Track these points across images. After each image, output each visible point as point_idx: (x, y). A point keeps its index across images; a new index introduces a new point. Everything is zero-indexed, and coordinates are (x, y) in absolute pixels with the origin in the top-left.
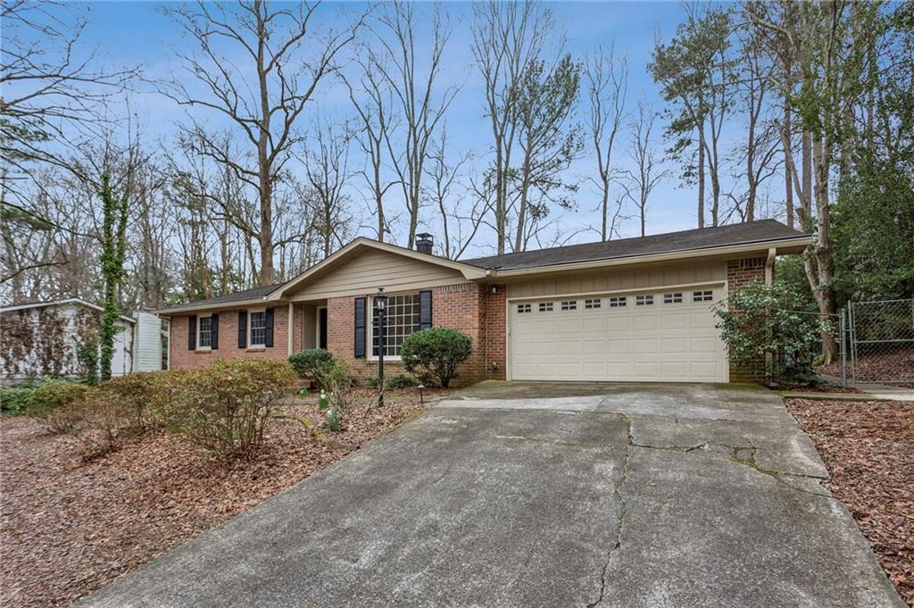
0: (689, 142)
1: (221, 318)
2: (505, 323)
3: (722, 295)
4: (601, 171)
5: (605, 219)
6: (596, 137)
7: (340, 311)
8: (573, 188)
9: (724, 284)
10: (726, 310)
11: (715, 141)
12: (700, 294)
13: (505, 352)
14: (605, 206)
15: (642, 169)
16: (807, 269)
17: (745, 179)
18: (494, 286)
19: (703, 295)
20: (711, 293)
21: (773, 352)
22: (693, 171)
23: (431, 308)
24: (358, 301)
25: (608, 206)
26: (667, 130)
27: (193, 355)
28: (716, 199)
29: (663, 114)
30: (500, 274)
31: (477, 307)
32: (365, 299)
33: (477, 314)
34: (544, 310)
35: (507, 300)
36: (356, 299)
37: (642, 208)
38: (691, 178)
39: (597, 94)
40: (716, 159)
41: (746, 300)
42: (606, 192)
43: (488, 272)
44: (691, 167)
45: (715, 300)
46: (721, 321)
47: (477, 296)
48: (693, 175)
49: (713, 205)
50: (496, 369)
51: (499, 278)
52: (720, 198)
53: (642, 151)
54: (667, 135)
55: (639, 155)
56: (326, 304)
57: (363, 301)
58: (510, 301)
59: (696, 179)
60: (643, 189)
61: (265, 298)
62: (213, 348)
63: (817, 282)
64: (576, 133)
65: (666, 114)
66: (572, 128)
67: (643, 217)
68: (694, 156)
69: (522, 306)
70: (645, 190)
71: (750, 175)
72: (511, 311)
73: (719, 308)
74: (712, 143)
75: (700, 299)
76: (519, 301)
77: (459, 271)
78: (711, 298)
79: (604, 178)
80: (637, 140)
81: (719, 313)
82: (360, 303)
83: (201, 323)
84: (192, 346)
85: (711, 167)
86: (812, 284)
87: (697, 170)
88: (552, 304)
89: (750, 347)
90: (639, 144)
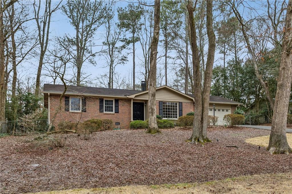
1: (87, 100)
9: (230, 109)
19: (227, 111)
23: (182, 107)
27: (68, 114)
32: (162, 102)
33: (193, 109)
36: (159, 102)
47: (193, 105)
61: (128, 97)
62: (82, 112)
77: (192, 99)
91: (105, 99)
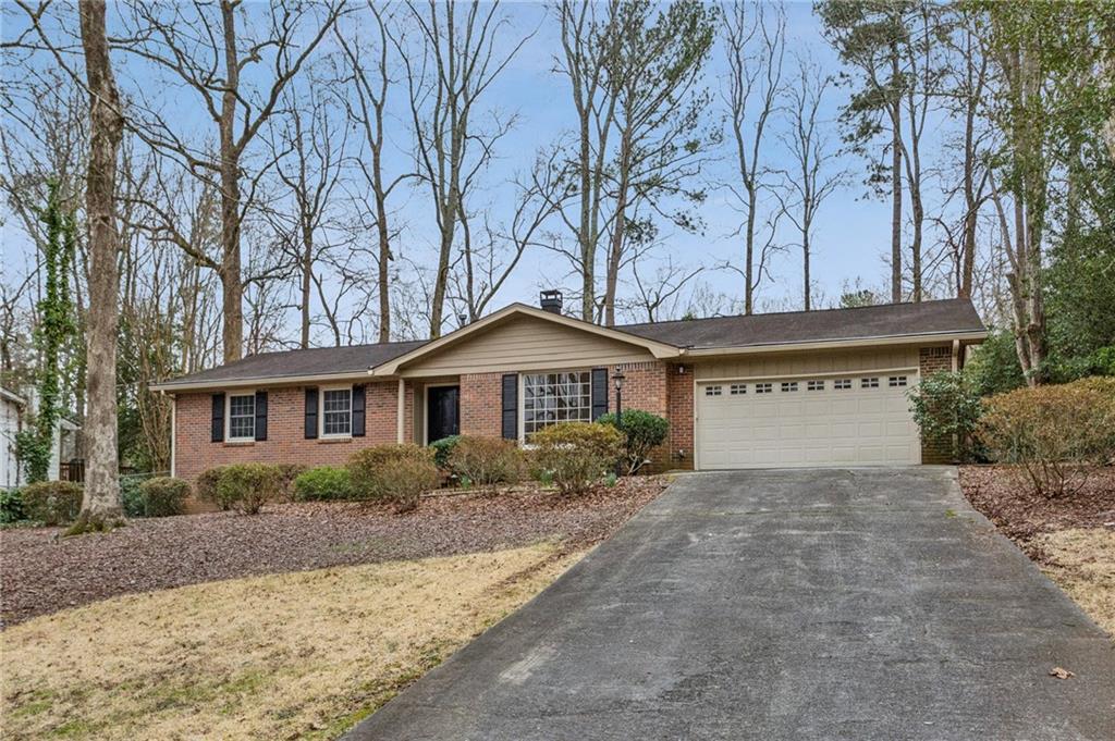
0: (878, 129)
1: (270, 398)
2: (692, 407)
3: (914, 381)
4: (744, 172)
5: (750, 251)
6: (736, 118)
7: (479, 390)
8: (698, 197)
9: (916, 370)
10: (918, 395)
11: (916, 140)
12: (895, 379)
13: (692, 438)
14: (750, 231)
15: (805, 168)
16: (1019, 350)
17: (960, 197)
18: (681, 365)
19: (898, 381)
20: (905, 378)
21: (957, 432)
22: (885, 174)
23: (607, 388)
24: (506, 379)
25: (754, 232)
26: (843, 112)
27: (222, 450)
28: (918, 229)
29: (838, 79)
30: (692, 353)
31: (664, 389)
32: (515, 376)
33: (664, 396)
34: (736, 392)
35: (695, 381)
36: (504, 376)
37: (806, 232)
38: (882, 185)
39: (737, 49)
40: (917, 168)
41: (934, 385)
42: (752, 208)
43: (682, 351)
44: (881, 168)
45: (909, 385)
46: (913, 405)
47: (664, 376)
48: (885, 181)
49: (913, 238)
50: (682, 457)
51: (691, 357)
52: (925, 224)
53: (805, 139)
54: (845, 119)
55: (800, 146)
56: (459, 380)
57: (514, 378)
58: (698, 383)
59: (888, 187)
60: (807, 200)
61: (370, 372)
62: (257, 440)
63: (1029, 366)
64: (702, 105)
65: (843, 80)
66: (696, 98)
67: (806, 247)
68: (885, 151)
69: (711, 388)
70: (810, 203)
71: (968, 190)
72: (699, 393)
73: (913, 393)
74: (912, 144)
75: (895, 384)
76: (709, 383)
77: (647, 349)
78: (905, 384)
79: (749, 186)
80: (797, 123)
81: (912, 397)
82: (509, 382)
83: (232, 404)
84: (217, 436)
85: (911, 180)
86: (1024, 369)
87: (891, 173)
88: (744, 387)
89: (937, 427)
90: (801, 127)
91: (323, 390)
